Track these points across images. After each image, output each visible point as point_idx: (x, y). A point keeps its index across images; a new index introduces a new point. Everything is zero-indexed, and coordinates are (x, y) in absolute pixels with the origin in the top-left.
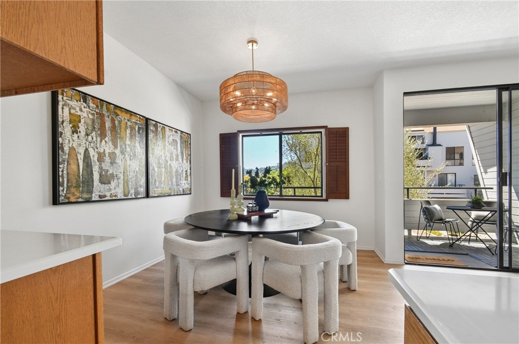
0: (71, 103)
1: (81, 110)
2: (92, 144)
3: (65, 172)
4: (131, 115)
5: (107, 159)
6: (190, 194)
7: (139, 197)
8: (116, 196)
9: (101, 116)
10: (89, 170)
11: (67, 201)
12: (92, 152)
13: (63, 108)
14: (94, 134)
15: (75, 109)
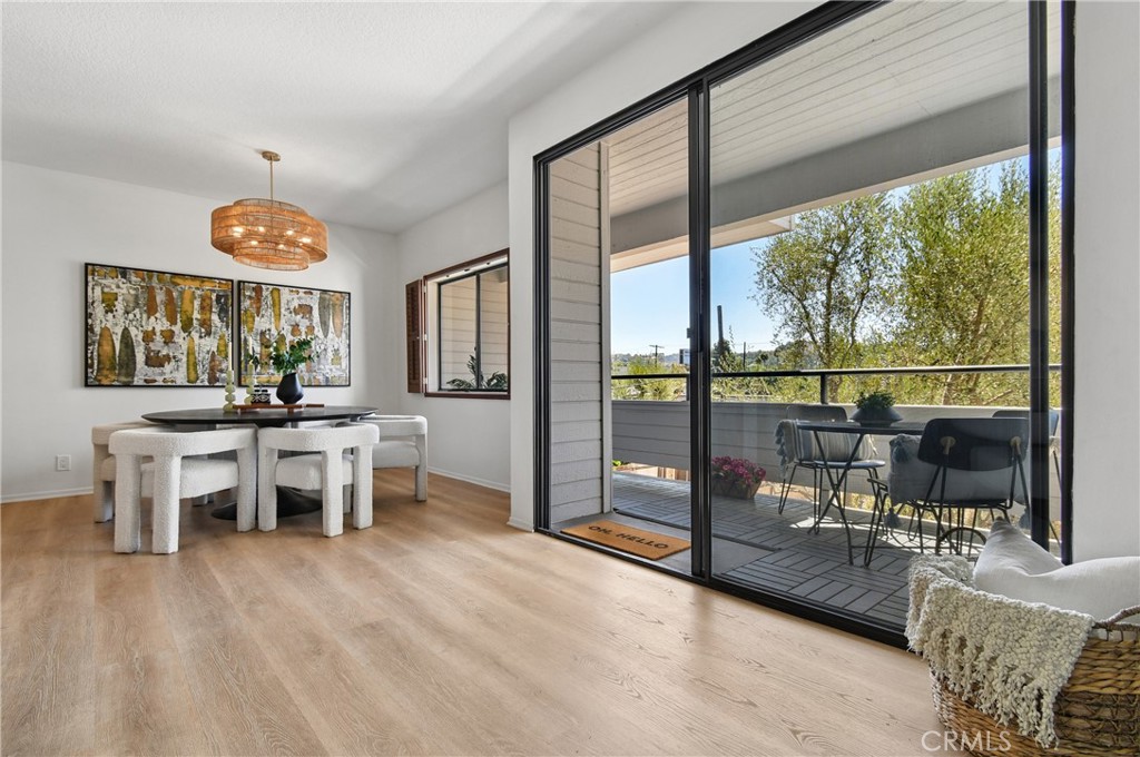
0: (104, 281)
1: (118, 287)
2: (134, 323)
3: (95, 353)
4: (203, 282)
5: (158, 338)
6: (349, 385)
7: (217, 384)
8: (172, 381)
9: (150, 290)
10: (129, 351)
11: (97, 383)
12: (133, 331)
13: (93, 289)
14: (137, 311)
15: (110, 287)
